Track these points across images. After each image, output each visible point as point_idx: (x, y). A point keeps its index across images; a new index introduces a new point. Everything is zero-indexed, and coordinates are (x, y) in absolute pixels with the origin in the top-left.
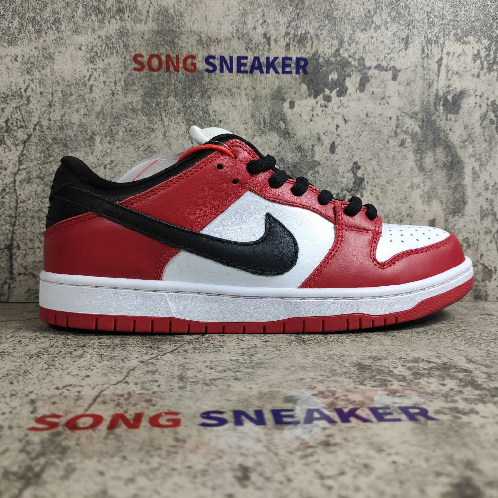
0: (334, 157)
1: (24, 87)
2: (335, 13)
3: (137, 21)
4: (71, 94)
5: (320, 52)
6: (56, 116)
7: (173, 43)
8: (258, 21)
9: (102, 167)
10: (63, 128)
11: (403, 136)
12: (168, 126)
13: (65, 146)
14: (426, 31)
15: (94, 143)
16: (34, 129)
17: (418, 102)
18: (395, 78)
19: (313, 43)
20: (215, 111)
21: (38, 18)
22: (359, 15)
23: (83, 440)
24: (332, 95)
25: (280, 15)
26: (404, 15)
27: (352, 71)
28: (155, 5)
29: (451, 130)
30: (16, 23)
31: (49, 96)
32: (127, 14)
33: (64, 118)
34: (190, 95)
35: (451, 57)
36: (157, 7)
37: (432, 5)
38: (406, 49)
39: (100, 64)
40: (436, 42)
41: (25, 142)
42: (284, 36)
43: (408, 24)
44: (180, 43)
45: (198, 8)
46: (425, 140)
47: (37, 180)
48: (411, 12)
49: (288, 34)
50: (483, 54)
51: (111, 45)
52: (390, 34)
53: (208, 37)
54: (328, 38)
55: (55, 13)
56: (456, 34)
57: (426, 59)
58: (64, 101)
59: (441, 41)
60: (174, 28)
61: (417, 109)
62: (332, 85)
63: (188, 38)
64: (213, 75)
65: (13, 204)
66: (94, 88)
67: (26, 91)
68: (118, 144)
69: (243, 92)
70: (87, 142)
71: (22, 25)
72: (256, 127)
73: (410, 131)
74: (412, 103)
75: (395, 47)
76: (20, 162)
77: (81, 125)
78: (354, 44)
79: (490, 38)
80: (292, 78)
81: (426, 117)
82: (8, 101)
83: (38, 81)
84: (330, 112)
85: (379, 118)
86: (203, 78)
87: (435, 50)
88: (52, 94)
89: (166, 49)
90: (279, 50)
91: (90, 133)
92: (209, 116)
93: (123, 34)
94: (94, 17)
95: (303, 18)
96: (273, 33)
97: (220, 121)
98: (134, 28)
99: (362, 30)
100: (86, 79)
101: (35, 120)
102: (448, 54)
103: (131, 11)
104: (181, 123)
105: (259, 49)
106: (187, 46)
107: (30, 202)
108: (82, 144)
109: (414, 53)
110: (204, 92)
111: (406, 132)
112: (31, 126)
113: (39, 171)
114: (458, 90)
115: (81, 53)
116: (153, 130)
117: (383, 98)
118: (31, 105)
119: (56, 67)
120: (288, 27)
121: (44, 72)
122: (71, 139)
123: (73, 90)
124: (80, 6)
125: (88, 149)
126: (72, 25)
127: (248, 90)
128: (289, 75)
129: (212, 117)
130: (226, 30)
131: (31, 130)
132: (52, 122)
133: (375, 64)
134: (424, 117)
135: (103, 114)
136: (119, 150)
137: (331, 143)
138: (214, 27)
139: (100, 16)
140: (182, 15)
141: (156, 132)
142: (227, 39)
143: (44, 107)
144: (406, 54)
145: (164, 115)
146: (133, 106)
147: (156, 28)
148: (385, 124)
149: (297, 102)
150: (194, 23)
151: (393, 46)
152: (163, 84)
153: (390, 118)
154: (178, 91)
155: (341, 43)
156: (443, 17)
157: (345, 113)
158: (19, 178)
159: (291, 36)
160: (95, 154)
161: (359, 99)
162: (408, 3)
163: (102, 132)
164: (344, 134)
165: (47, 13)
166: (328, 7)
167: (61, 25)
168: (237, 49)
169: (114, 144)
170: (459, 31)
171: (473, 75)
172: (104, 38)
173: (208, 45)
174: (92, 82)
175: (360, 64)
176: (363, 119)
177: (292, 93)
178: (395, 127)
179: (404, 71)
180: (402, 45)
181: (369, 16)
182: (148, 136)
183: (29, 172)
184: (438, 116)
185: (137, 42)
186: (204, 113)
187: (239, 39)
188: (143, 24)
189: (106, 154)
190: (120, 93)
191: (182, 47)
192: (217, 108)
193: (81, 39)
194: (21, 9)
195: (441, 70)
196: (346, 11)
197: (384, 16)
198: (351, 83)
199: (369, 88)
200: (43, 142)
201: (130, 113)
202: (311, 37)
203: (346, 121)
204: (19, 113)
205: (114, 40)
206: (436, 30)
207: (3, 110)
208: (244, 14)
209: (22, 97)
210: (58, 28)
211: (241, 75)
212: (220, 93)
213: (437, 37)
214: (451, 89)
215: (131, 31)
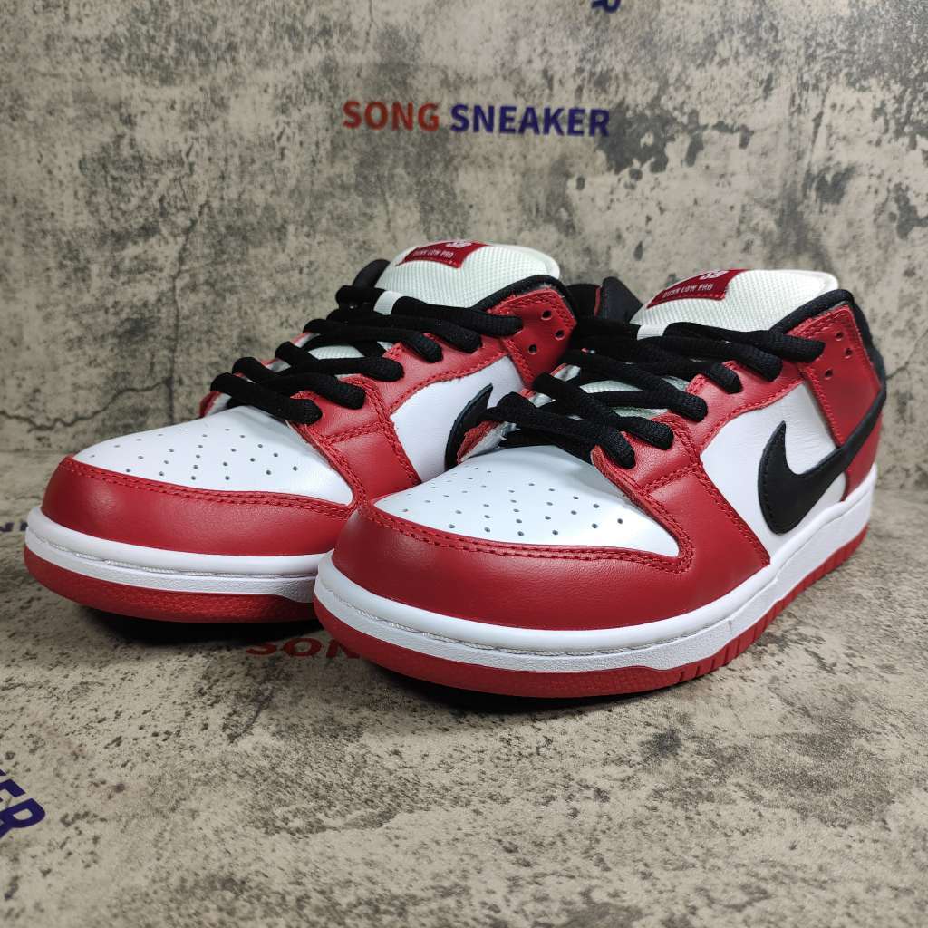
0: (641, 265)
1: (185, 148)
2: (656, 38)
3: (351, 47)
4: (253, 161)
5: (629, 101)
6: (232, 193)
7: (404, 83)
8: (535, 50)
9: (297, 271)
10: (242, 213)
11: (748, 236)
12: (394, 213)
13: (245, 238)
14: (800, 69)
15: (285, 235)
16: (201, 213)
17: (778, 183)
18: (744, 144)
19: (618, 87)
20: (464, 191)
21: (206, 44)
22: (694, 40)
24: (643, 169)
25: (570, 40)
26: (766, 41)
27: (677, 132)
28: (379, 23)
29: (825, 229)
30: (171, 50)
31: (222, 163)
32: (336, 37)
33: (244, 197)
34: (428, 165)
35: (836, 112)
36: (381, 27)
37: (813, 26)
38: (765, 98)
39: (296, 116)
40: (816, 87)
41: (187, 231)
42: (575, 75)
43: (774, 56)
44: (415, 83)
45: (444, 27)
46: (783, 242)
47: (205, 288)
48: (780, 37)
49: (580, 70)
50: (890, 108)
51: (312, 87)
52: (742, 73)
53: (458, 75)
54: (643, 79)
55: (229, 34)
56: (849, 75)
57: (796, 114)
58: (242, 172)
59: (823, 85)
60: (406, 60)
61: (776, 193)
62: (644, 154)
63: (427, 76)
64: (463, 134)
65: (172, 321)
66: (286, 152)
67: (188, 154)
68: (320, 238)
70: (276, 234)
71: (181, 53)
72: (525, 217)
73: (761, 229)
74: (768, 184)
75: (748, 95)
76: (181, 260)
77: (267, 208)
79: (904, 81)
80: (583, 141)
81: (789, 206)
82: (164, 170)
83: (204, 140)
84: (639, 196)
85: (714, 207)
86: (447, 139)
87: (813, 100)
88: (226, 160)
89: (394, 94)
90: (566, 96)
91: (280, 221)
92: (455, 198)
93: (329, 69)
94: (286, 42)
95: (606, 46)
96: (557, 70)
97: (471, 206)
98: (347, 60)
99: (698, 66)
100: (275, 138)
101: (201, 199)
102: (834, 106)
103: (342, 33)
104: (414, 209)
105: (534, 96)
106: (425, 88)
107: (197, 318)
108: (269, 236)
109: (775, 109)
110: (448, 162)
111: (754, 230)
112: (196, 208)
113: (207, 275)
114: (844, 166)
115: (267, 98)
116: (371, 218)
117: (722, 176)
118: (195, 177)
119: (232, 119)
120: (581, 60)
121: (214, 126)
122: (253, 229)
123: (256, 156)
124: (267, 23)
125: (277, 244)
126: (253, 54)
127: (514, 160)
128: (579, 138)
129: (459, 199)
130: (485, 64)
131: (197, 214)
132: (226, 203)
133: (714, 121)
134: (785, 208)
135: (300, 193)
136: (322, 246)
137: (637, 243)
138: (467, 59)
139: (296, 41)
140: (418, 39)
141: (376, 220)
142: (486, 79)
143: (214, 179)
144: (765, 107)
145: (387, 195)
146: (342, 181)
147: (378, 59)
148: (722, 216)
149: (588, 180)
150: (436, 53)
151: (745, 92)
152: (388, 147)
153: (732, 208)
154: (410, 160)
155: (664, 87)
156: (831, 46)
157: (662, 198)
158: (179, 284)
159: (586, 74)
160: (287, 251)
161: (685, 177)
162: (775, 22)
163: (298, 218)
164: (658, 231)
165: (218, 34)
166: (647, 29)
167: (238, 53)
168: (500, 94)
169: (315, 237)
170: (854, 69)
171: (870, 142)
172: (301, 74)
173: (457, 88)
174: (283, 142)
175: (690, 122)
176: (689, 208)
177: (582, 166)
178: (737, 221)
179: (758, 134)
180: (760, 91)
181: (711, 43)
182: (364, 225)
183: (193, 276)
184: (808, 206)
185: (351, 82)
186: (447, 192)
187: (504, 78)
188: (360, 54)
189: (303, 252)
190: (324, 161)
191: (417, 90)
192: (467, 186)
193: (268, 76)
194: (178, 28)
195: (819, 135)
196: (675, 35)
197: (736, 43)
198: (675, 151)
199: (703, 160)
200: (214, 233)
201: (338, 192)
202: (617, 77)
203: (662, 211)
204: (180, 189)
205: (316, 78)
206: (817, 67)
207: (156, 183)
208: (514, 39)
209: (181, 163)
210: (233, 59)
211: (504, 136)
212: (472, 163)
213: (818, 80)
214: (832, 163)
215: (341, 64)
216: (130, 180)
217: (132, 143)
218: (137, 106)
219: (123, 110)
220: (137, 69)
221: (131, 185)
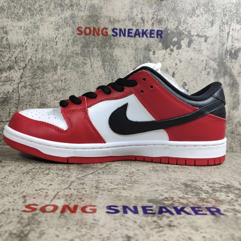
1: (24, 41)
2: (177, 8)
3: (80, 10)
4: (47, 46)
5: (169, 27)
6: (39, 56)
7: (97, 21)
8: (139, 12)
9: (60, 81)
10: (42, 62)
11: (209, 70)
12: (93, 62)
13: (43, 70)
14: (222, 18)
15: (57, 69)
16: (29, 62)
17: (217, 53)
18: (205, 41)
19: (165, 23)
20: (116, 55)
21: (32, 9)
22: (188, 9)
23: (48, 218)
24: (174, 49)
25: (150, 9)
26: (211, 10)
27: (184, 37)
28: (89, 3)
29: (233, 67)
30: (21, 11)
31: (36, 46)
32: (75, 7)
33: (43, 57)
34: (104, 47)
35: (234, 31)
36: (90, 4)
37: (225, 5)
38: (212, 27)
39: (61, 31)
40: (227, 24)
41: (24, 68)
42: (151, 19)
43: (213, 14)
44: (100, 21)
45: (109, 5)
46: (220, 72)
47: (29, 87)
48: (215, 9)
49: (153, 18)
51: (67, 22)
52: (204, 19)
53: (114, 19)
54: (173, 21)
55: (40, 6)
56: (237, 20)
57: (221, 32)
58: (43, 49)
59: (229, 23)
60: (97, 14)
61: (217, 56)
62: (174, 44)
63: (104, 19)
64: (116, 37)
65: (17, 98)
66: (58, 43)
67: (25, 43)
68: (68, 70)
69: (130, 46)
70: (54, 69)
71: (24, 11)
72: (136, 63)
73: (212, 67)
74: (214, 53)
75: (206, 26)
76: (21, 78)
77: (51, 61)
78: (186, 24)
80: (155, 40)
81: (221, 60)
82: (17, 48)
83: (31, 39)
84: (173, 57)
85: (197, 61)
86: (111, 39)
87: (226, 28)
88: (38, 45)
89: (93, 25)
90: (148, 26)
91: (55, 65)
92: (113, 58)
93: (73, 17)
94: (59, 8)
95: (161, 11)
96: (146, 17)
97: (119, 60)
98: (78, 14)
99: (190, 17)
100: (54, 38)
101: (29, 58)
102: (233, 30)
103: (77, 6)
104: (99, 61)
105: (139, 26)
106: (103, 23)
107: (26, 97)
108: (51, 70)
109: (215, 29)
110: (111, 46)
111: (210, 68)
112: (27, 60)
113: (30, 82)
114: (237, 48)
115: (52, 26)
116: (86, 64)
117: (199, 51)
118: (27, 50)
119: (40, 32)
120: (153, 15)
121: (34, 34)
122: (46, 67)
123: (48, 44)
124: (53, 3)
125: (54, 72)
126: (48, 12)
127: (132, 45)
128: (153, 39)
129: (115, 58)
130: (123, 15)
131: (27, 62)
132: (37, 59)
133: (196, 34)
134: (220, 61)
135: (62, 56)
136: (69, 73)
137: (173, 72)
138: (117, 14)
139: (62, 8)
140: (101, 8)
141: (87, 65)
142: (123, 20)
143: (33, 51)
144: (212, 29)
145: (91, 57)
146: (76, 52)
147: (88, 14)
148: (200, 63)
149: (157, 52)
150: (107, 12)
151: (205, 25)
152: (91, 41)
153: (203, 61)
154: (99, 45)
155: (180, 23)
156: (231, 11)
157: (180, 58)
158: (20, 85)
159: (155, 19)
160: (57, 75)
161: (187, 51)
162: (213, 4)
163: (61, 64)
164: (180, 68)
165: (37, 6)
166: (174, 5)
167: (43, 12)
168: (128, 25)
169: (67, 70)
170: (238, 18)
172: (63, 18)
173: (114, 23)
174: (57, 40)
175: (188, 34)
176: (189, 61)
177: (154, 47)
178: (205, 65)
179: (210, 37)
180: (210, 25)
181: (194, 10)
182: (83, 66)
183: (25, 83)
184: (227, 60)
185: (79, 21)
186: (111, 56)
187: (129, 20)
188: (82, 12)
189: (63, 75)
190: (70, 45)
191: (101, 23)
192: (117, 54)
193: (53, 19)
194: (24, 4)
195: (229, 38)
196: (183, 7)
197: (201, 10)
198: (184, 43)
199: (192, 46)
200: (33, 68)
201: (75, 56)
202: (165, 20)
203: (180, 62)
204: (22, 54)
205: (68, 20)
206: (227, 18)
207: (14, 53)
208: (132, 8)
209: (23, 46)
210: (41, 13)
211: (129, 38)
212: (119, 46)
213: (228, 21)
214: (234, 47)
215: (76, 15)
216: (5, 52)
217: (7, 40)
218: (9, 28)
219: (4, 29)
220: (10, 16)
221: (6, 53)
